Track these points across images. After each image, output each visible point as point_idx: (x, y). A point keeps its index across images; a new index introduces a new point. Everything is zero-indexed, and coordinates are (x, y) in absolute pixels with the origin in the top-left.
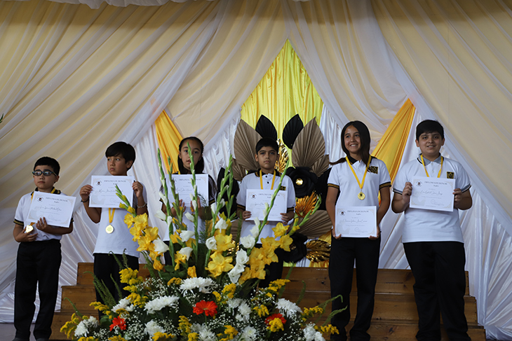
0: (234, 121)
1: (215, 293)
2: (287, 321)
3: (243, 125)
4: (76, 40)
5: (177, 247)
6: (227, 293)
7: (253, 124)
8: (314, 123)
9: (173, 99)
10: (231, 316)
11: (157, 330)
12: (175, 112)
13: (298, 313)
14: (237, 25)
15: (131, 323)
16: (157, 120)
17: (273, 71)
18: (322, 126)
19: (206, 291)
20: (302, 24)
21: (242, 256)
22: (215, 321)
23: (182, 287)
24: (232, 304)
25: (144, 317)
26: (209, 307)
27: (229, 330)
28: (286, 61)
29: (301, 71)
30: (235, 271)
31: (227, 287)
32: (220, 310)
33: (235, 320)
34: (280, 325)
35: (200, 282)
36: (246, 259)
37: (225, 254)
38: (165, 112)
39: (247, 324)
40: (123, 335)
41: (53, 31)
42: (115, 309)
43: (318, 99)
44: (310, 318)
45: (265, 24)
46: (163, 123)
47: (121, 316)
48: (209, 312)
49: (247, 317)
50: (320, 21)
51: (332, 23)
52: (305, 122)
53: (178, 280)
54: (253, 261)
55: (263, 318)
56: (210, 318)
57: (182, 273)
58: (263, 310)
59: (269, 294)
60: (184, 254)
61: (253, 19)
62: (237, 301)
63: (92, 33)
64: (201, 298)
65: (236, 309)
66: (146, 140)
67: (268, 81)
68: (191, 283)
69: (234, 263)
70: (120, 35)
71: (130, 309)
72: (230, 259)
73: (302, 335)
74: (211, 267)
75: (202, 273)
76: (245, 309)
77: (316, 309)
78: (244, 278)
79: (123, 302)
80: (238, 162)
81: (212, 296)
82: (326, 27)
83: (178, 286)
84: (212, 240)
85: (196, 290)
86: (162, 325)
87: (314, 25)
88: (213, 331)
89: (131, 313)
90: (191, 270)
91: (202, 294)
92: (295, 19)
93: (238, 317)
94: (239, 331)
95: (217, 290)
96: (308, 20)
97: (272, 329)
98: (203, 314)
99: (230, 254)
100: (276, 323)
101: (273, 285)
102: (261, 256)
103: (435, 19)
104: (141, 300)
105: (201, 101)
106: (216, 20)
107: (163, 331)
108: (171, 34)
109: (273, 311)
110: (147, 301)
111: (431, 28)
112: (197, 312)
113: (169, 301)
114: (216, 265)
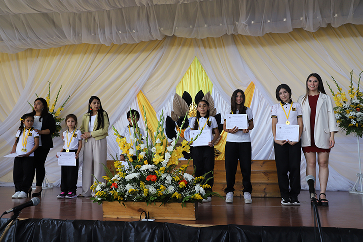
0: (173, 94)
1: (156, 171)
2: (188, 183)
3: (176, 96)
4: (101, 60)
5: (140, 151)
6: (161, 171)
7: (181, 96)
8: (209, 94)
9: (145, 85)
10: (163, 181)
11: (131, 188)
12: (146, 91)
13: (193, 179)
14: (173, 49)
15: (119, 185)
16: (138, 95)
17: (190, 71)
18: (213, 95)
19: (152, 171)
20: (202, 49)
21: (167, 155)
22: (156, 184)
23: (141, 169)
24: (163, 176)
25: (125, 183)
26: (153, 178)
27: (162, 187)
28: (196, 66)
29: (202, 71)
30: (165, 162)
31: (161, 169)
32: (158, 179)
33: (164, 183)
34: (184, 185)
35: (149, 167)
36: (169, 156)
37: (160, 154)
38: (141, 91)
39: (170, 185)
40: (116, 190)
41: (91, 56)
42: (113, 179)
43: (210, 83)
44: (199, 182)
45: (185, 49)
46: (140, 96)
47: (115, 182)
48: (153, 180)
49: (170, 182)
50: (210, 47)
51: (216, 48)
52: (205, 94)
53: (140, 166)
54: (173, 157)
55: (177, 182)
56: (154, 182)
57: (141, 163)
58: (177, 178)
59: (180, 172)
60: (142, 155)
61: (180, 47)
62: (166, 174)
63: (108, 56)
64: (150, 174)
65: (165, 178)
66: (133, 104)
67: (187, 75)
68: (146, 167)
69: (164, 158)
70: (120, 57)
71: (119, 179)
72: (162, 156)
73: (194, 189)
74: (154, 160)
75: (150, 163)
76: (169, 178)
77: (201, 177)
78: (169, 165)
79: (116, 176)
80: (175, 113)
81: (154, 173)
82: (213, 50)
83: (140, 169)
84: (154, 148)
85: (147, 170)
86: (133, 186)
87: (208, 49)
88: (155, 188)
89: (120, 181)
90: (145, 162)
91: (150, 172)
92: (199, 47)
93: (166, 182)
94: (166, 187)
95: (157, 170)
96: (205, 47)
97: (181, 187)
98: (151, 181)
99: (162, 154)
100: (182, 184)
101: (182, 167)
102: (176, 155)
103: (262, 45)
104: (124, 175)
105: (157, 86)
106: (163, 48)
107: (133, 188)
108: (143, 55)
109: (182, 180)
110: (126, 175)
111: (261, 49)
112: (148, 180)
113: (136, 175)
114: (156, 159)
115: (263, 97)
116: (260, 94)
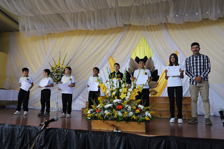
0: (129, 58)
1: (122, 103)
2: (141, 110)
3: (131, 59)
4: (88, 39)
5: (112, 91)
6: (125, 103)
7: (134, 59)
8: (151, 58)
9: (113, 53)
10: (126, 109)
11: (108, 112)
12: (114, 57)
13: (144, 108)
14: (129, 32)
15: (101, 111)
16: (109, 58)
17: (139, 44)
18: (153, 59)
19: (120, 103)
20: (147, 32)
21: (129, 94)
22: (122, 110)
23: (113, 102)
24: (126, 106)
25: (104, 109)
26: (120, 107)
27: (126, 112)
28: (143, 42)
29: (147, 44)
30: (127, 98)
31: (125, 102)
32: (123, 108)
33: (127, 110)
34: (139, 111)
35: (118, 100)
36: (130, 94)
37: (124, 93)
38: (111, 56)
39: (130, 111)
40: (99, 114)
41: (83, 37)
42: (97, 107)
43: (152, 52)
44: (148, 110)
45: (137, 32)
46: (111, 59)
47: (98, 109)
48: (120, 108)
49: (130, 109)
50: (151, 31)
51: (155, 31)
52: (148, 58)
53: (113, 100)
54: (132, 95)
55: (135, 110)
56: (121, 109)
57: (113, 98)
58: (134, 108)
59: (136, 103)
60: (114, 93)
61: (134, 31)
62: (128, 105)
63: (93, 37)
64: (118, 104)
65: (127, 107)
66: (106, 64)
67: (138, 47)
68: (116, 100)
69: (127, 95)
70: (99, 37)
71: (101, 107)
72: (126, 94)
73: (145, 114)
74: (121, 96)
75: (119, 98)
76: (130, 107)
77: (149, 107)
78: (130, 99)
79: (99, 105)
80: (131, 69)
81: (121, 104)
82: (153, 32)
83: (113, 101)
84: (121, 89)
85: (117, 102)
86: (109, 111)
87: (150, 32)
88: (121, 113)
89: (101, 108)
90: (116, 97)
91: (119, 103)
92: (145, 30)
93: (128, 109)
94: (128, 113)
95: (122, 102)
96: (148, 31)
97: (137, 112)
98: (119, 108)
99: (126, 93)
100: (138, 111)
101: (137, 101)
102: (134, 94)
103: (183, 29)
104: (103, 105)
105: (120, 53)
106: (124, 32)
107: (109, 113)
108: (112, 36)
109: (137, 108)
110: (105, 105)
111: (182, 31)
112: (117, 108)
113: (110, 105)
114: (122, 96)
115: (183, 60)
116: (181, 58)
